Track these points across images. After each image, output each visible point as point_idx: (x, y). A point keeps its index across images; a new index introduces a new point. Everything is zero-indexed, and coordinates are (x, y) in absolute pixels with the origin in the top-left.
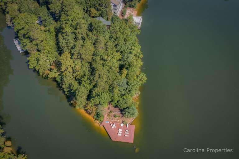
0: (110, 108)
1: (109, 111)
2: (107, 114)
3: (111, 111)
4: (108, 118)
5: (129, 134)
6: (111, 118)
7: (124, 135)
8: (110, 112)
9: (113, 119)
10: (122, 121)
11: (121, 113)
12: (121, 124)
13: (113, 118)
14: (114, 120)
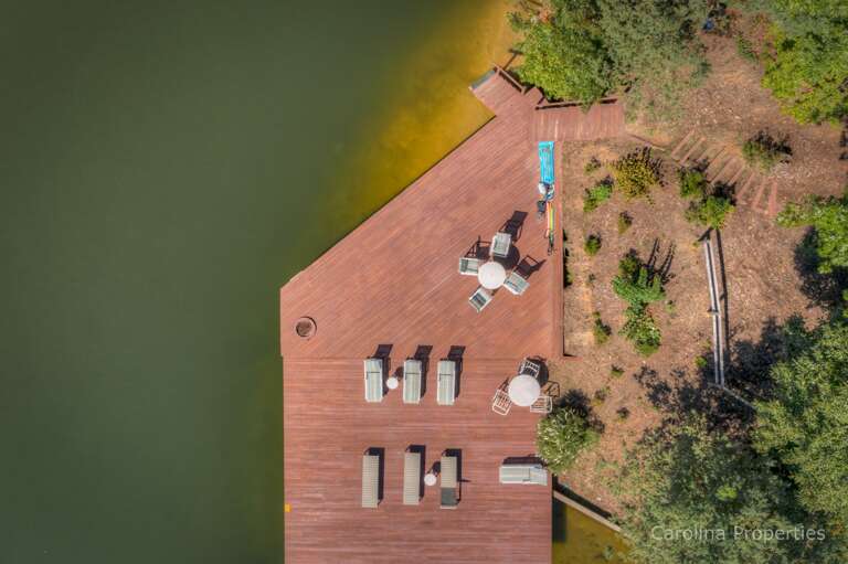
0: (781, 172)
1: (728, 158)
2: (662, 136)
3: (724, 193)
4: (596, 164)
5: (399, 507)
6: (608, 223)
7: (377, 436)
8: (716, 174)
9: (594, 242)
10: (590, 391)
11: (707, 371)
12: (543, 378)
13: (617, 244)
14: (582, 264)
